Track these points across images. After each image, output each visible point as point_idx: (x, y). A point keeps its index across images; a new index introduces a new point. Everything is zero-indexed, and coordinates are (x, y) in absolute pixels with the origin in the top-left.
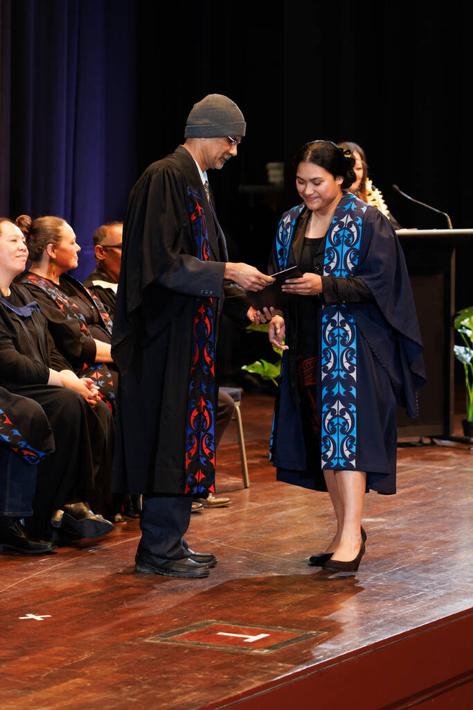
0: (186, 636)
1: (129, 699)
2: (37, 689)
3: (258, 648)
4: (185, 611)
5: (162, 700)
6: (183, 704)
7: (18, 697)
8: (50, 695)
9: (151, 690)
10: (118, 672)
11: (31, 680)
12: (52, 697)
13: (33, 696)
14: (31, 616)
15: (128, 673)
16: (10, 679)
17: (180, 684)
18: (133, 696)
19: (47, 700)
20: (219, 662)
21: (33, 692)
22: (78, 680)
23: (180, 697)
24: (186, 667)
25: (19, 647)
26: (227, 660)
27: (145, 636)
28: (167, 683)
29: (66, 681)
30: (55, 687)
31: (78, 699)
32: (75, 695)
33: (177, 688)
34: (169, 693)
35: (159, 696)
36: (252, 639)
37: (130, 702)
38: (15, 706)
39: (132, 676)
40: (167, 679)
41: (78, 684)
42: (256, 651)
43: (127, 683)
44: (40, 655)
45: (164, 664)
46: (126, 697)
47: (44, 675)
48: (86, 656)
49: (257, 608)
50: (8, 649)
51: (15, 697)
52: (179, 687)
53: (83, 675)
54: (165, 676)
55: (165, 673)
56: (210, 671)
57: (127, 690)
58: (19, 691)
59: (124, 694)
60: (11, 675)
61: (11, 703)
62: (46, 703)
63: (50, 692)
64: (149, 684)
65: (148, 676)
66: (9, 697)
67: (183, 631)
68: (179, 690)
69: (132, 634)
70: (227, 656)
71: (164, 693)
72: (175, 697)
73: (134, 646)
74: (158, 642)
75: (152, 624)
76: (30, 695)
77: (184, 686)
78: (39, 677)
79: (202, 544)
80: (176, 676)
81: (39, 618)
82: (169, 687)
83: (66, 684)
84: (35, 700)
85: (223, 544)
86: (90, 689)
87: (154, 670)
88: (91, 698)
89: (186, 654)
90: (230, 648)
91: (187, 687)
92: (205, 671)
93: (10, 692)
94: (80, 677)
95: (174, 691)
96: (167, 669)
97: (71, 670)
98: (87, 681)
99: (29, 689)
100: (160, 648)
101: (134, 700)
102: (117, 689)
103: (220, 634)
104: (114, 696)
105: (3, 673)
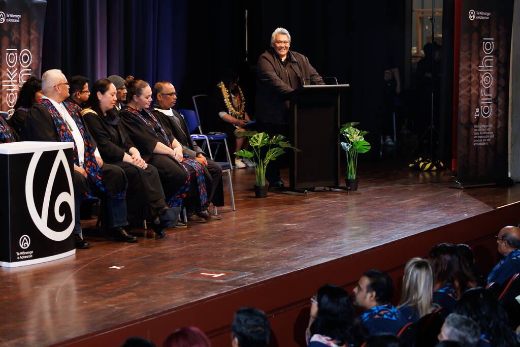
0: (186, 275)
1: (153, 301)
2: (110, 297)
3: (218, 280)
7: (101, 300)
10: (150, 290)
11: (109, 293)
13: (108, 300)
14: (114, 267)
22: (131, 294)
24: (182, 287)
25: (106, 280)
27: (166, 275)
30: (119, 296)
32: (127, 300)
36: (216, 276)
37: (152, 302)
38: (98, 304)
39: (156, 291)
40: (172, 293)
42: (217, 281)
43: (153, 294)
44: (115, 283)
45: (172, 286)
47: (115, 291)
48: (137, 283)
49: (223, 263)
53: (133, 291)
54: (172, 291)
56: (193, 289)
57: (152, 297)
58: (102, 298)
59: (150, 299)
62: (114, 303)
64: (163, 295)
66: (97, 300)
67: (185, 273)
68: (176, 297)
69: (161, 274)
70: (203, 283)
71: (169, 298)
72: (173, 300)
74: (172, 277)
75: (171, 270)
76: (106, 300)
77: (178, 295)
78: (113, 292)
79: (204, 236)
81: (118, 268)
82: (172, 296)
83: (124, 295)
85: (214, 236)
86: (135, 297)
88: (135, 300)
89: (184, 282)
91: (180, 296)
92: (191, 289)
93: (98, 299)
95: (174, 297)
97: (129, 289)
98: (134, 293)
99: (107, 297)
100: (172, 280)
101: (155, 301)
102: (147, 297)
103: (202, 274)
104: (146, 300)
105: (97, 291)
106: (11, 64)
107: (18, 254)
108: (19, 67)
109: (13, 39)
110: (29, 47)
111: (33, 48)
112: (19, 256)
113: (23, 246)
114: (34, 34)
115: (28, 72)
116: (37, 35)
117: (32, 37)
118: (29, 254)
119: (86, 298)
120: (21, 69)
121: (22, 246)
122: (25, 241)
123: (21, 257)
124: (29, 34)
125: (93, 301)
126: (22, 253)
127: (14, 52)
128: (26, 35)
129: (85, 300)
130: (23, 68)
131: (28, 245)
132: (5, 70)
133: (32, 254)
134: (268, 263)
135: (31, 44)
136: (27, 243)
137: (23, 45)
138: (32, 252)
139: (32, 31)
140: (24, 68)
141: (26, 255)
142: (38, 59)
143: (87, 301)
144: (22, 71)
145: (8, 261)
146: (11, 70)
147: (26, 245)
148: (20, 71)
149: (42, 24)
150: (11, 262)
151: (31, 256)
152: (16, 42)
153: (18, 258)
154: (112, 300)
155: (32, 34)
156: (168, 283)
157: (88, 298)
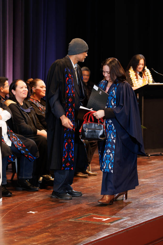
0: (83, 219)
1: (64, 240)
2: (33, 236)
3: (107, 223)
4: (82, 210)
5: (75, 240)
8: (37, 238)
9: (71, 237)
10: (60, 231)
11: (31, 233)
12: (38, 239)
13: (32, 239)
14: (31, 212)
15: (63, 231)
16: (24, 233)
17: (80, 235)
18: (65, 239)
19: (36, 240)
20: (94, 227)
21: (32, 237)
22: (47, 234)
23: (81, 239)
24: (83, 229)
25: (27, 222)
26: (96, 227)
27: (69, 219)
28: (76, 234)
29: (43, 234)
30: (39, 236)
31: (47, 240)
32: (46, 238)
33: (80, 236)
34: (77, 238)
35: (73, 239)
36: (104, 220)
37: (64, 241)
38: (25, 242)
39: (65, 232)
40: (76, 233)
41: (47, 235)
43: (63, 234)
44: (34, 225)
45: (75, 228)
46: (63, 239)
47: (35, 232)
48: (49, 226)
50: (23, 223)
51: (26, 239)
52: (81, 236)
53: (48, 232)
54: (76, 232)
55: (76, 231)
56: (91, 231)
58: (27, 237)
59: (62, 238)
60: (24, 232)
61: (25, 241)
62: (36, 241)
63: (37, 237)
64: (70, 235)
65: (70, 232)
66: (23, 239)
67: (81, 217)
68: (80, 237)
69: (65, 218)
70: (96, 226)
71: (75, 238)
72: (79, 239)
73: (66, 222)
74: (73, 221)
75: (71, 215)
76: (30, 239)
77: (82, 235)
78: (34, 232)
79: (88, 188)
80: (79, 232)
81: (33, 213)
82: (77, 236)
83: (43, 235)
84: (32, 240)
85: (95, 188)
86: (50, 236)
87: (72, 230)
88: (51, 239)
89: (83, 225)
90: (97, 223)
91: (83, 236)
92: (89, 230)
93: (24, 237)
94: (47, 232)
95: (78, 237)
96: (76, 230)
97: (45, 230)
98: (50, 234)
99: (31, 236)
100: (74, 223)
101: (65, 240)
102: (60, 237)
103: (94, 218)
104: (59, 239)
105: (22, 231)
119: (15, 237)
125: (21, 240)
129: (15, 239)
134: (138, 210)
143: (17, 240)
154: (35, 238)
156: (72, 225)
157: (17, 237)
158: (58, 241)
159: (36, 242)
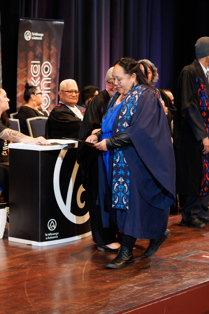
0: (190, 257)
1: (166, 282)
2: (129, 277)
4: (190, 247)
6: (187, 284)
7: (121, 280)
8: (134, 279)
9: (175, 278)
10: (162, 271)
11: (127, 273)
13: (127, 280)
16: (118, 273)
18: (167, 280)
20: (203, 268)
23: (186, 281)
24: (189, 269)
26: (206, 267)
28: (181, 276)
30: (137, 276)
32: (144, 280)
33: (185, 278)
34: (182, 280)
35: (177, 281)
39: (167, 272)
40: (181, 274)
41: (145, 275)
43: (165, 275)
45: (180, 268)
47: (132, 272)
48: (149, 264)
52: (186, 277)
56: (199, 271)
57: (165, 278)
58: (122, 278)
59: (164, 280)
61: (119, 282)
64: (174, 276)
65: (173, 272)
66: (117, 280)
67: (188, 255)
68: (186, 278)
69: (168, 255)
70: (206, 265)
72: (184, 281)
73: (169, 261)
74: (178, 259)
75: (176, 252)
77: (188, 277)
78: (130, 272)
80: (185, 273)
86: (150, 278)
87: (176, 270)
88: (150, 281)
89: (189, 264)
90: (207, 262)
92: (197, 271)
93: (118, 278)
94: (147, 272)
96: (181, 270)
97: (143, 270)
98: (149, 274)
99: (126, 277)
100: (179, 261)
101: (168, 282)
102: (161, 278)
103: (203, 256)
104: (160, 280)
106: (35, 74)
107: (46, 235)
108: (41, 76)
109: (37, 53)
110: (49, 60)
111: (52, 61)
112: (47, 237)
113: (51, 229)
114: (54, 50)
115: (48, 80)
116: (56, 51)
117: (52, 52)
118: (55, 235)
119: (108, 277)
120: (43, 77)
121: (49, 229)
122: (52, 224)
123: (49, 238)
124: (50, 49)
125: (114, 281)
126: (49, 235)
127: (37, 64)
128: (48, 50)
130: (44, 77)
131: (55, 228)
132: (30, 78)
133: (58, 235)
135: (52, 58)
136: (54, 226)
137: (45, 58)
138: (57, 234)
139: (53, 47)
140: (46, 77)
141: (53, 236)
142: (57, 69)
143: (109, 281)
144: (44, 79)
145: (38, 241)
146: (35, 78)
147: (53, 227)
148: (42, 79)
149: (60, 41)
150: (41, 242)
151: (57, 237)
152: (39, 56)
153: (46, 238)
154: (131, 280)
155: (52, 49)
156: (177, 264)
157: (110, 278)
158: (158, 283)
159: (133, 284)
